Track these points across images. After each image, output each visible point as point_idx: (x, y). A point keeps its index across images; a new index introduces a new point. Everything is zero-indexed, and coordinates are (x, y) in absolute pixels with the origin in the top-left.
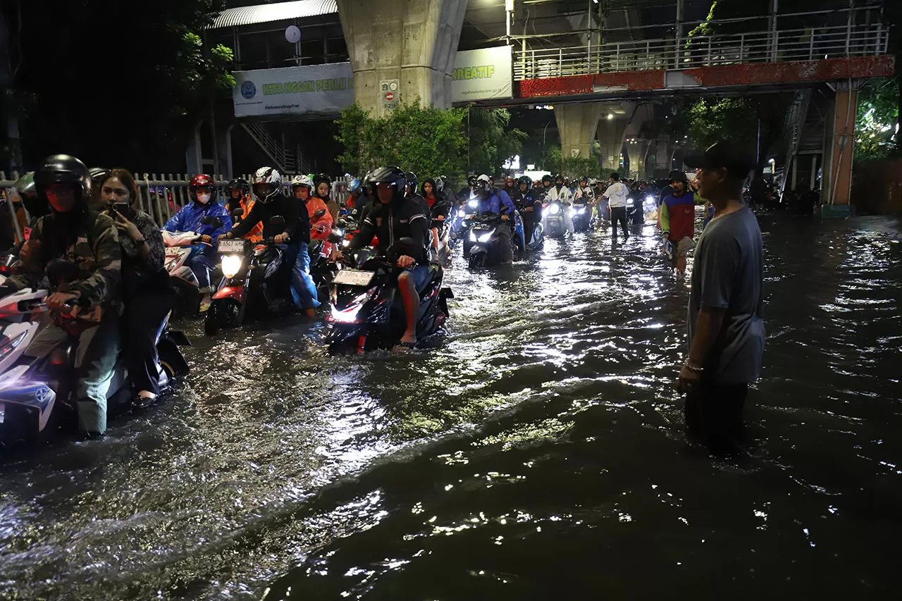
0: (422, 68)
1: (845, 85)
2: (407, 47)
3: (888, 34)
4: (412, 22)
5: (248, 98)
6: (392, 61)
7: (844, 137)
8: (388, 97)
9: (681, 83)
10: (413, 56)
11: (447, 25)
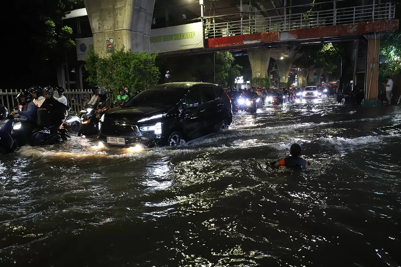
0: (125, 31)
1: (373, 36)
2: (117, 19)
3: (395, 8)
4: (119, 6)
5: (83, 51)
6: (110, 27)
7: (373, 63)
8: (109, 46)
9: (288, 37)
10: (120, 24)
11: (140, 7)
